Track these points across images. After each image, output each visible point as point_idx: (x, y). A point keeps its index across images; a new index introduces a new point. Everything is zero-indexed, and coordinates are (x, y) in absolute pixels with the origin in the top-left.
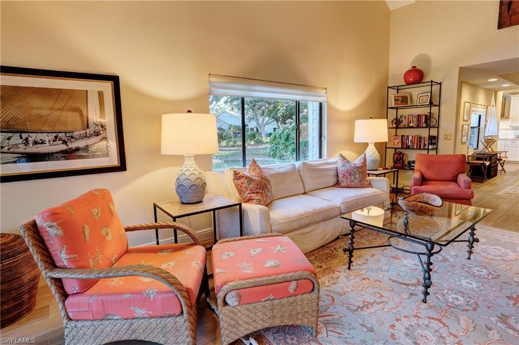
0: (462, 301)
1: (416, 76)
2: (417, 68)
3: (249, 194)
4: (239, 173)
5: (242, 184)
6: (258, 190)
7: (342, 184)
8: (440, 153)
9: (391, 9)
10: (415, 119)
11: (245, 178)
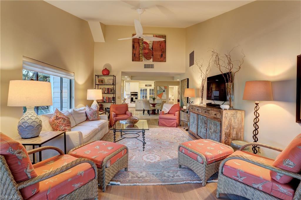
0: (150, 147)
1: (106, 72)
2: (107, 69)
3: (64, 127)
4: (58, 116)
5: (60, 122)
6: (68, 125)
7: (90, 119)
8: (116, 104)
9: (95, 41)
10: (107, 90)
11: (62, 119)
